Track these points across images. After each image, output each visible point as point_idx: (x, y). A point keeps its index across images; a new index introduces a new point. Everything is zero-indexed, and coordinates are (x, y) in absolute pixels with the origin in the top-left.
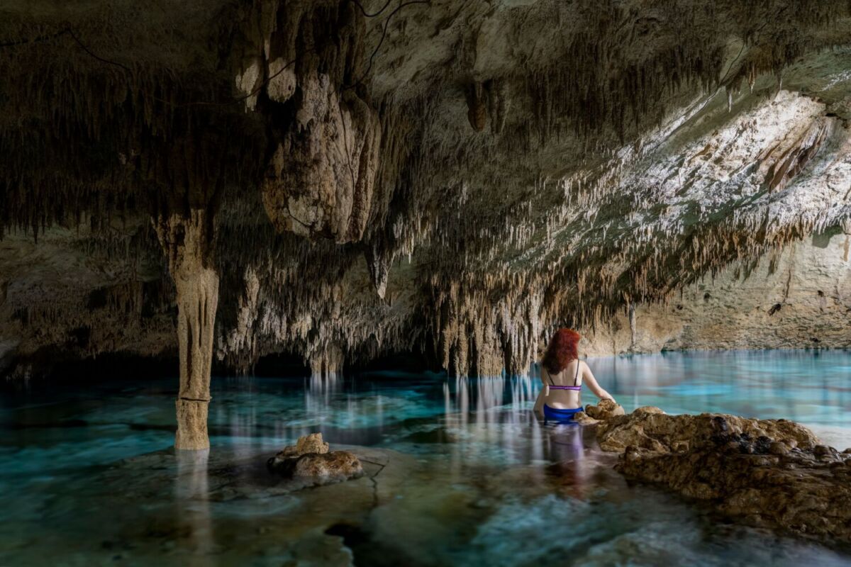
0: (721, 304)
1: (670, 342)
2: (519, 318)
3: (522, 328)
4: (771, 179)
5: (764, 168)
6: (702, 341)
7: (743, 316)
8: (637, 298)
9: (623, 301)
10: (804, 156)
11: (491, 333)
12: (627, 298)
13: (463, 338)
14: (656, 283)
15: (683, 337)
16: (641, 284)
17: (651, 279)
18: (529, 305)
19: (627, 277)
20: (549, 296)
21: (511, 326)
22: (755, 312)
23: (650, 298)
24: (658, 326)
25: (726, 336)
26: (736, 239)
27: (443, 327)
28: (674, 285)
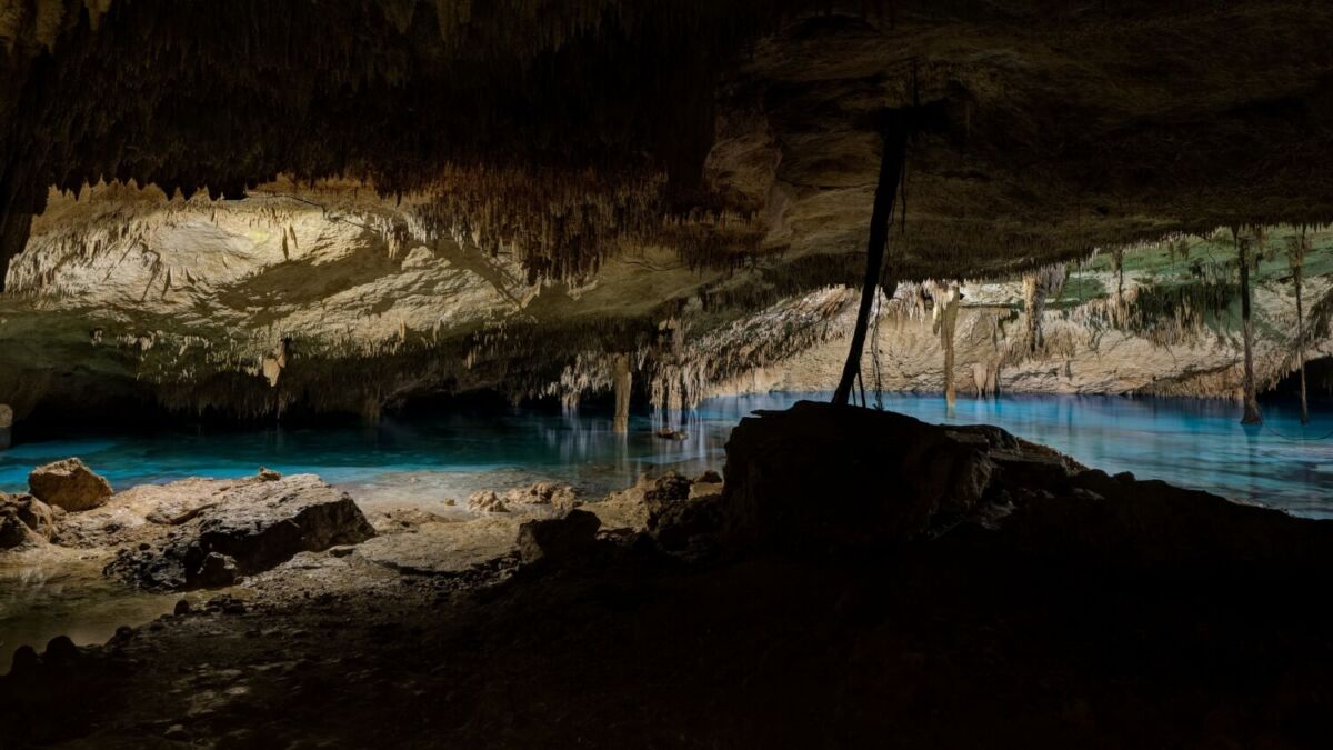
0: (812, 358)
1: (775, 385)
2: (692, 375)
3: (694, 382)
4: (826, 315)
5: (823, 310)
6: (797, 384)
7: (827, 366)
8: (759, 365)
9: (750, 366)
10: (841, 305)
11: (677, 384)
12: (752, 365)
13: (661, 387)
14: (769, 357)
15: (785, 381)
16: (761, 358)
17: (767, 355)
18: (699, 369)
19: (752, 355)
20: (710, 363)
21: (687, 381)
22: (836, 364)
23: (766, 366)
24: (767, 374)
25: (816, 380)
26: (811, 337)
27: (651, 381)
28: (779, 359)
